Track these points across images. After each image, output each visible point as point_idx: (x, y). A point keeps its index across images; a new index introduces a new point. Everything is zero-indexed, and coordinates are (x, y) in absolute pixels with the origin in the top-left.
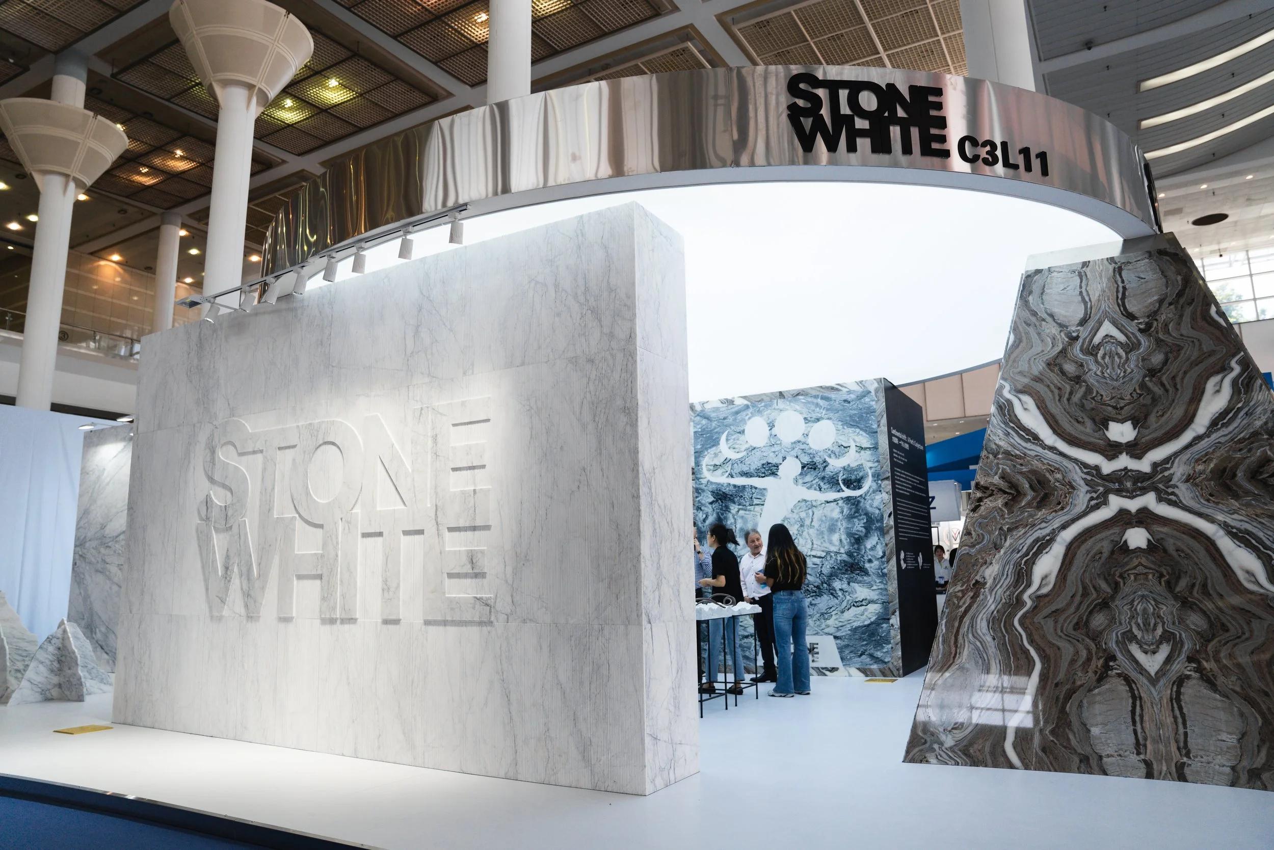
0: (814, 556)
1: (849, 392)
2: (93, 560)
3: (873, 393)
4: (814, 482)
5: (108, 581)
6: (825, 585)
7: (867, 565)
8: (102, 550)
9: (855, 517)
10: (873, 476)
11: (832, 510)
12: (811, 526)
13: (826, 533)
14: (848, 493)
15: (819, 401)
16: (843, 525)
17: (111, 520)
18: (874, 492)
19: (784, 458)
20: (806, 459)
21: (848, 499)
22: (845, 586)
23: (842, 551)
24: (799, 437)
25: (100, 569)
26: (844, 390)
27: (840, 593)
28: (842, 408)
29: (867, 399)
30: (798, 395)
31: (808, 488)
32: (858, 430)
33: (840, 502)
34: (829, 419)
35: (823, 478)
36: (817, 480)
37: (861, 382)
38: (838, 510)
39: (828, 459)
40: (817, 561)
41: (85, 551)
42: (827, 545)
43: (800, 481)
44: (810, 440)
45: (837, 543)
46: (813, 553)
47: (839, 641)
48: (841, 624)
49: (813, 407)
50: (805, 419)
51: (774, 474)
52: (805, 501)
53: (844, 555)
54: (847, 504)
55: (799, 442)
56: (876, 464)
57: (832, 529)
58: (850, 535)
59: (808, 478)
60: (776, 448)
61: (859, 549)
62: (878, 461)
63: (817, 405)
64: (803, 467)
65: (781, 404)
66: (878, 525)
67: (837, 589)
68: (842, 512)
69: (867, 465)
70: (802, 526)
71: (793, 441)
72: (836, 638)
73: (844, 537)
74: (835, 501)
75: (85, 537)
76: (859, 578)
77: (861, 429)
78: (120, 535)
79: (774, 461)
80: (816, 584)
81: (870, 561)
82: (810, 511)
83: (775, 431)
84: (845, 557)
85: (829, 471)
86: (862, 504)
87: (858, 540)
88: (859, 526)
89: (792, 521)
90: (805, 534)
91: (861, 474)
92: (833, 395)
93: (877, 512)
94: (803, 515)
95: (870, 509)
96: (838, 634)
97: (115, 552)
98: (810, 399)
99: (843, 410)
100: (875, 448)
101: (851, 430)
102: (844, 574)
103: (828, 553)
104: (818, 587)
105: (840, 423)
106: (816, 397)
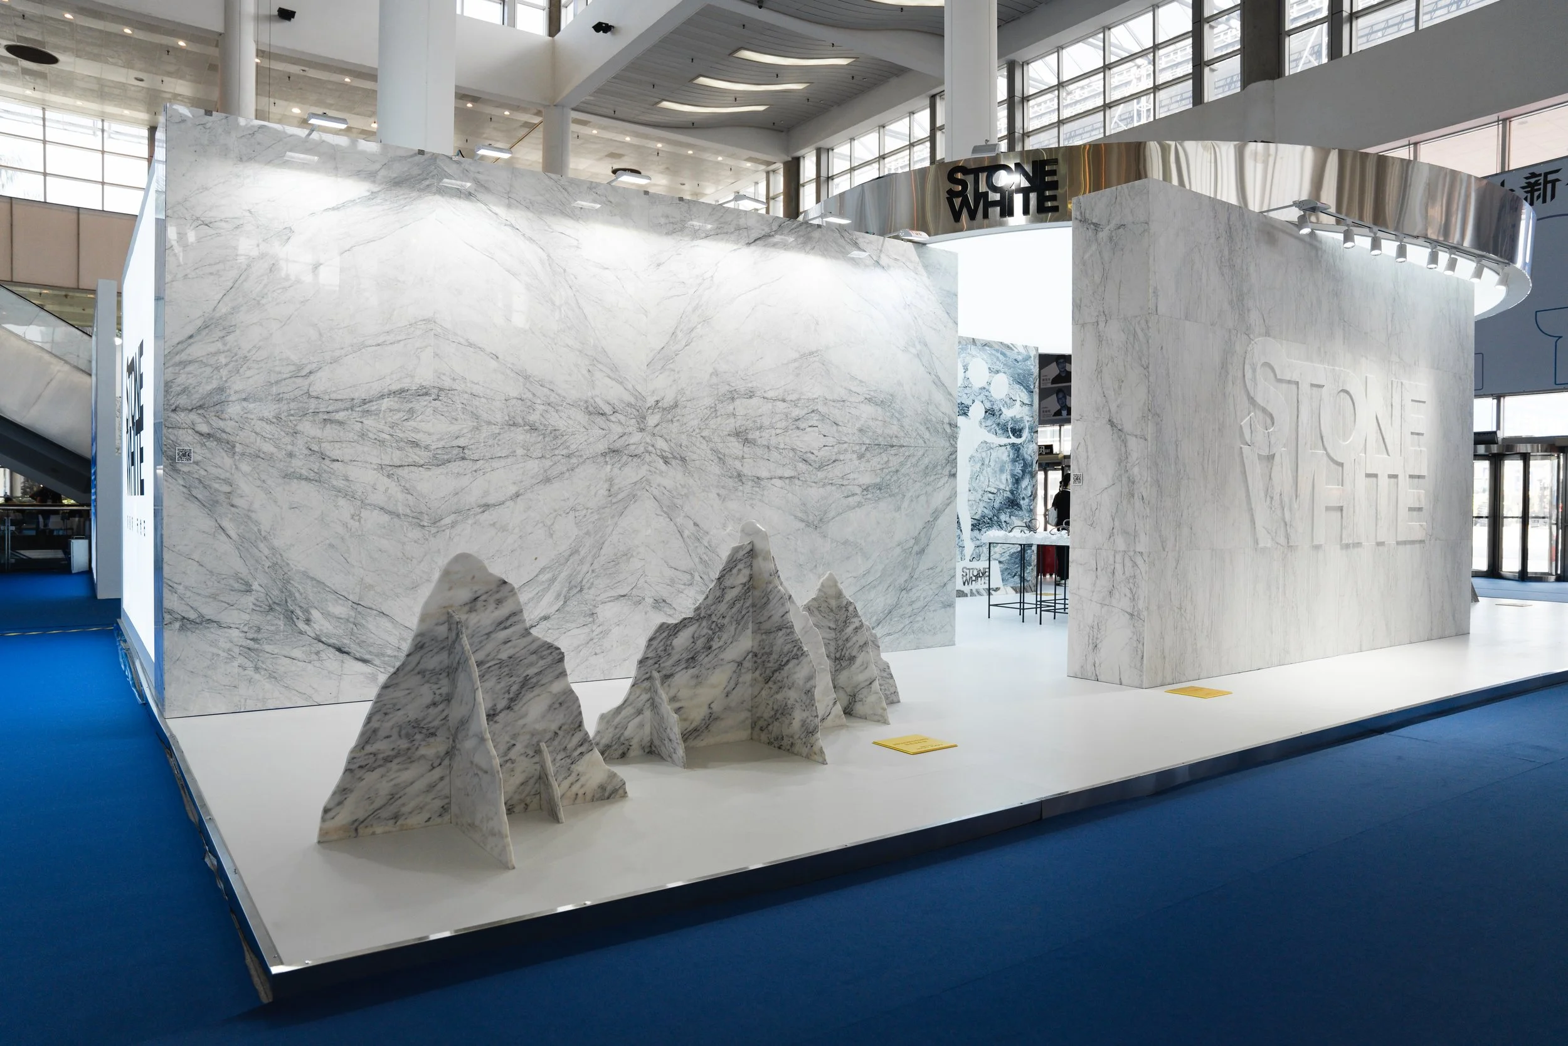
0: (990, 492)
1: (1019, 353)
2: (268, 448)
3: (1032, 358)
4: (993, 427)
5: (342, 502)
6: (995, 518)
7: (1022, 502)
8: (307, 428)
9: (1017, 461)
10: (1029, 429)
11: (1003, 453)
12: (989, 466)
13: (998, 472)
14: (1014, 440)
15: (999, 355)
16: (1009, 467)
17: (335, 361)
18: (1029, 441)
19: (974, 401)
20: (988, 406)
21: (1013, 445)
22: (1007, 519)
23: (1007, 489)
24: (983, 384)
25: (304, 472)
26: (1016, 350)
27: (1004, 524)
28: (1013, 365)
29: (1029, 363)
30: (985, 345)
31: (989, 431)
32: (1022, 387)
33: (1008, 447)
34: (1005, 373)
35: (998, 424)
36: (995, 425)
37: (1026, 346)
38: (1007, 454)
39: (1002, 408)
40: (991, 496)
41: (229, 426)
42: (997, 483)
43: (984, 424)
44: (991, 389)
45: (1004, 481)
46: (989, 489)
47: (1001, 565)
48: (1004, 551)
49: (995, 360)
50: (989, 368)
51: (965, 414)
52: (986, 442)
53: (1008, 493)
54: (1012, 449)
55: (984, 388)
56: (1031, 419)
57: (1002, 470)
58: (1013, 476)
59: (989, 423)
60: (967, 390)
61: (1017, 488)
62: (1032, 417)
63: (998, 358)
64: (986, 412)
65: (973, 350)
66: (1030, 469)
67: (1003, 521)
68: (1009, 456)
69: (1027, 418)
70: (983, 464)
71: (980, 386)
72: (1000, 562)
73: (1009, 477)
74: (1005, 445)
75: (221, 390)
76: (1017, 513)
77: (1024, 387)
78: (382, 397)
79: (967, 402)
80: (989, 517)
81: (1023, 499)
82: (989, 452)
83: (968, 374)
84: (1008, 494)
85: (1002, 420)
86: (1021, 451)
87: (1017, 481)
88: (1018, 469)
89: (977, 459)
90: (984, 472)
91: (1022, 425)
92: (1008, 352)
93: (1030, 458)
94: (984, 455)
95: (1026, 456)
96: (1001, 560)
97: (363, 435)
98: (994, 352)
99: (1014, 368)
100: (1031, 405)
101: (1018, 386)
102: (1007, 508)
103: (999, 490)
104: (990, 519)
105: (1012, 379)
106: (997, 351)
